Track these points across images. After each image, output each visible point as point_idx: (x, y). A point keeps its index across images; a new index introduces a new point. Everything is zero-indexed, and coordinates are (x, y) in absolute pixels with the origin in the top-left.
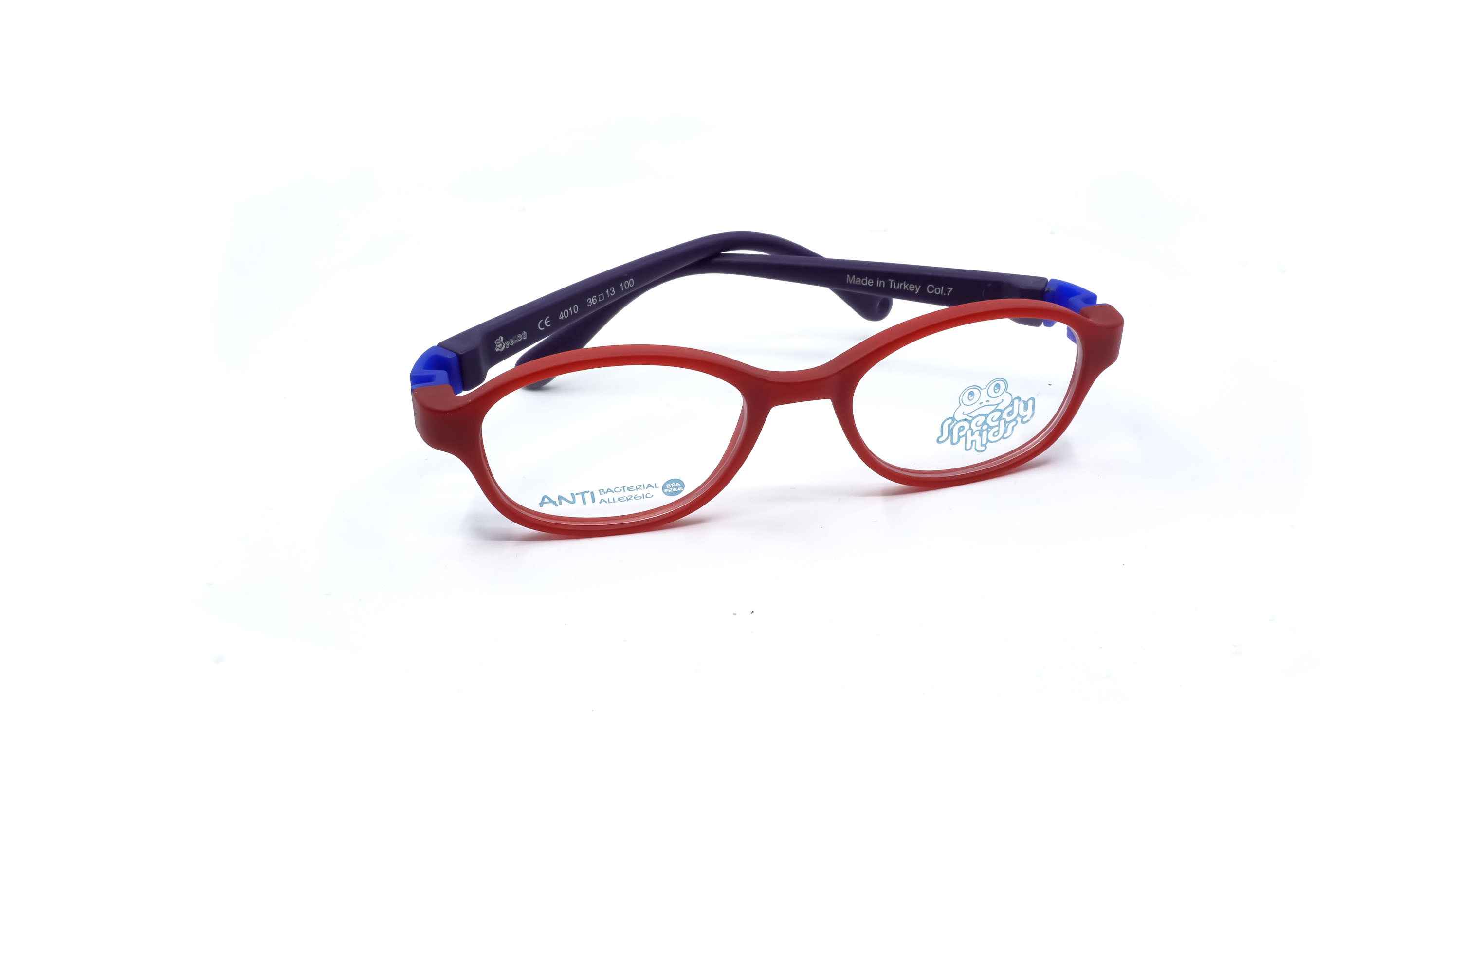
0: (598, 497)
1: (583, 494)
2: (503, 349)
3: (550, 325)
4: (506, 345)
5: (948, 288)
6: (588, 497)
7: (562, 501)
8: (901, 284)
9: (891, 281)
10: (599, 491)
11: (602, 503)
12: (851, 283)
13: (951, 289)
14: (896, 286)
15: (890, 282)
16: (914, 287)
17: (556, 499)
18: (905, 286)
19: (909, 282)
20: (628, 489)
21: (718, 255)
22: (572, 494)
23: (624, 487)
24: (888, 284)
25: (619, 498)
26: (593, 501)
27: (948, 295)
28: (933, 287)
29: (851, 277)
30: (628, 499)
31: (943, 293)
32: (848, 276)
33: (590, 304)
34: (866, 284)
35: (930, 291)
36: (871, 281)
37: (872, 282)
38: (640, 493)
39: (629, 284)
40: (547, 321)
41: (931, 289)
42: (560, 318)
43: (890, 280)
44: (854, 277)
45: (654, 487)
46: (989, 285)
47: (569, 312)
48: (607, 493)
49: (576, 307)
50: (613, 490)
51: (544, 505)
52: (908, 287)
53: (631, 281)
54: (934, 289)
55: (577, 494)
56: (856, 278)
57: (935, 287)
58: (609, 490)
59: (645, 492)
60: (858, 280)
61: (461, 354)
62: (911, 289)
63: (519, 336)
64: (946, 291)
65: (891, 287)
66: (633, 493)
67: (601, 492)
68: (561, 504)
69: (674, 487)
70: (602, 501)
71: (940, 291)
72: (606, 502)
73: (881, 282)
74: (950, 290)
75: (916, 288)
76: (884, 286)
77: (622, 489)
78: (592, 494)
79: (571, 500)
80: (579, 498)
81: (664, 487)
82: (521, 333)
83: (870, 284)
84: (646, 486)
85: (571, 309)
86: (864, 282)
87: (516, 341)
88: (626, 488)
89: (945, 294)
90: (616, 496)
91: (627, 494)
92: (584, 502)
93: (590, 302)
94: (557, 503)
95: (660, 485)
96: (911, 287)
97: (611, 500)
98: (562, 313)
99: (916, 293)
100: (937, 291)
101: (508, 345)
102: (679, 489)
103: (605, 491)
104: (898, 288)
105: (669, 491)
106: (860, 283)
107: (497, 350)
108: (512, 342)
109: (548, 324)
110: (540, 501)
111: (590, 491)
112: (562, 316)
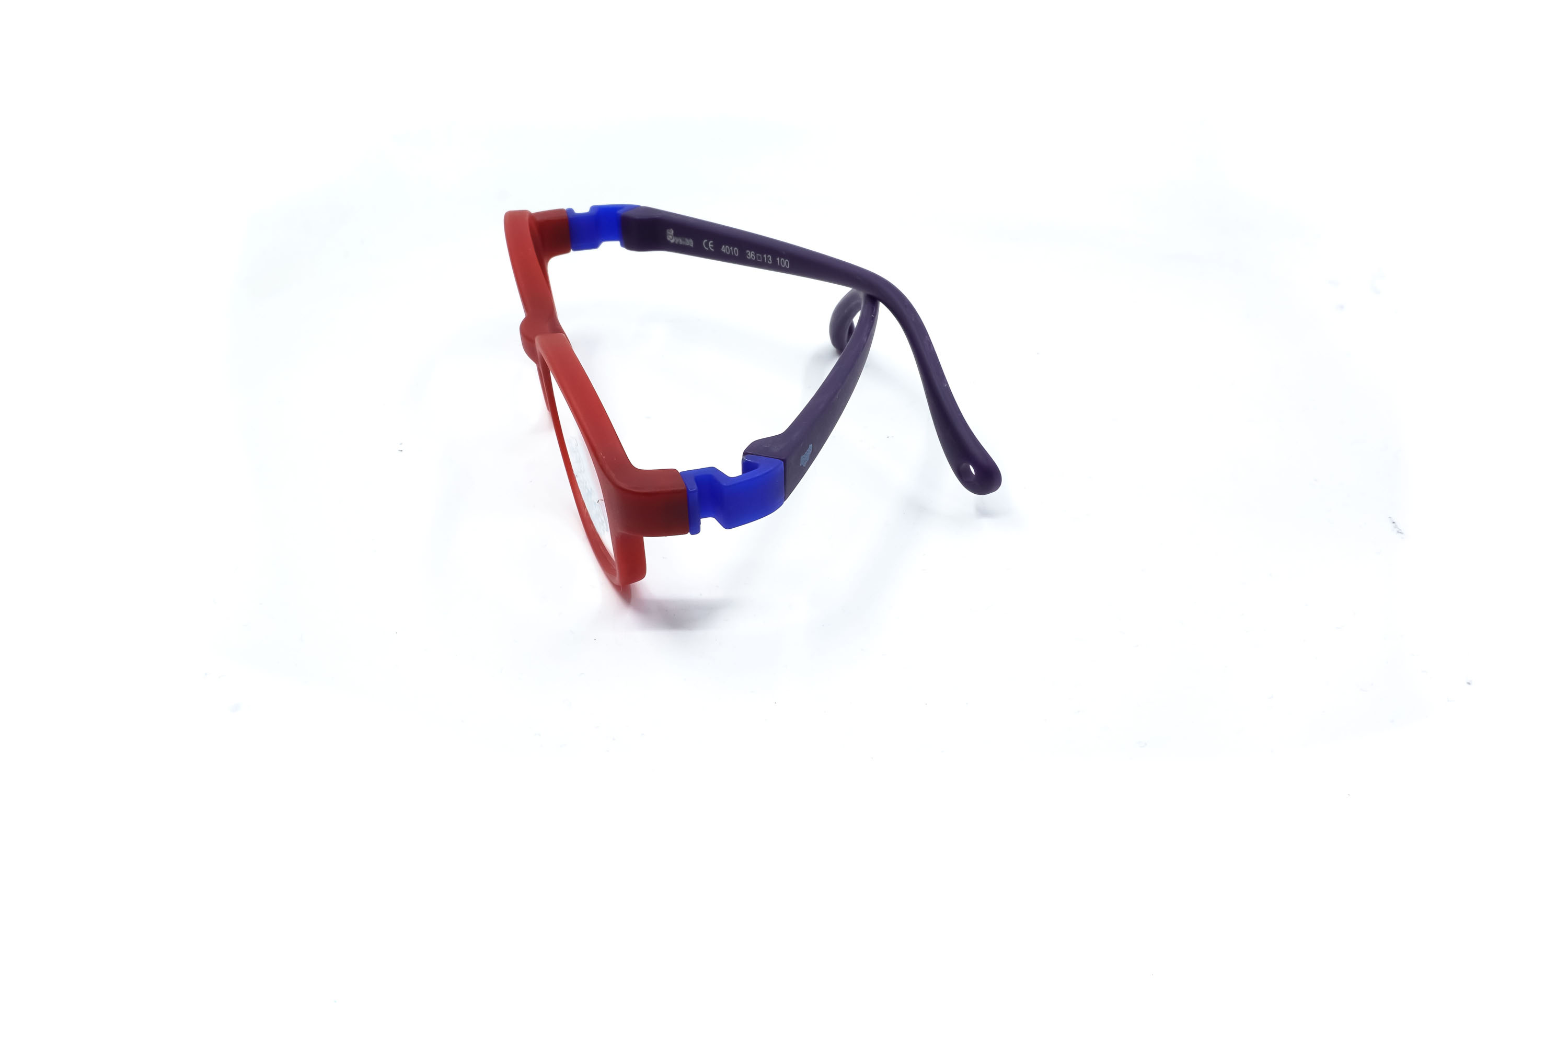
2: (672, 241)
3: (713, 250)
4: (675, 240)
33: (749, 256)
39: (785, 263)
40: (711, 244)
47: (730, 250)
49: (736, 250)
53: (787, 262)
63: (687, 240)
82: (689, 237)
85: (732, 248)
87: (684, 243)
93: (749, 254)
98: (724, 246)
107: (668, 239)
108: (679, 241)
109: (711, 247)
112: (724, 249)
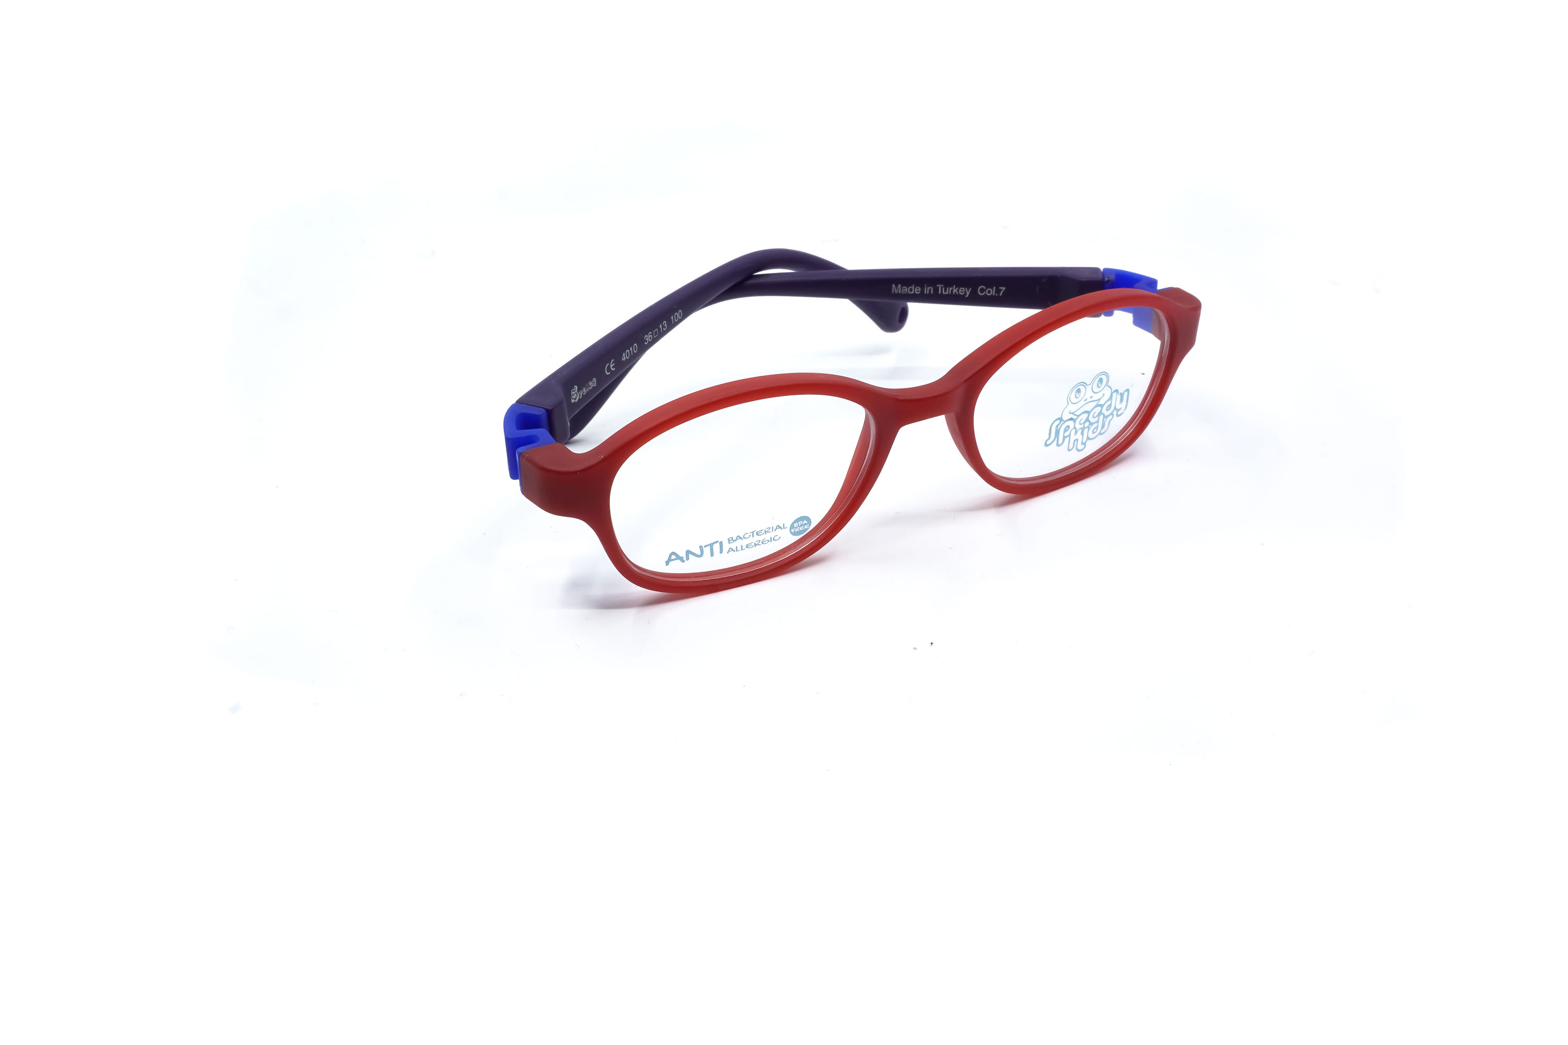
0: (726, 546)
1: (711, 545)
2: (577, 400)
3: (614, 369)
4: (580, 395)
5: (1001, 288)
6: (716, 547)
7: (690, 555)
8: (951, 289)
9: (940, 286)
10: (729, 539)
11: (730, 553)
12: (896, 292)
13: (1004, 288)
14: (945, 291)
15: (938, 287)
16: (964, 291)
17: (683, 554)
18: (955, 291)
19: (959, 286)
20: (757, 534)
21: (751, 277)
22: (701, 547)
23: (753, 532)
24: (936, 290)
25: (747, 545)
26: (721, 552)
27: (1001, 294)
28: (984, 288)
29: (896, 286)
30: (756, 545)
31: (995, 294)
32: (894, 286)
33: (646, 341)
34: (913, 292)
35: (982, 292)
36: (918, 289)
37: (920, 289)
38: (767, 537)
39: (678, 316)
40: (612, 364)
41: (982, 290)
42: (623, 360)
43: (938, 286)
44: (899, 286)
45: (783, 528)
46: (1044, 280)
47: (630, 351)
48: (737, 539)
49: (635, 346)
50: (742, 536)
51: (671, 563)
52: (958, 291)
53: (680, 313)
54: (985, 290)
55: (705, 546)
56: (902, 287)
57: (987, 289)
58: (739, 537)
59: (772, 534)
60: (905, 288)
61: (550, 408)
62: (962, 292)
63: (590, 383)
64: (998, 291)
65: (940, 292)
66: (761, 538)
67: (730, 540)
68: (688, 558)
69: (802, 525)
70: (731, 550)
71: (992, 292)
72: (734, 551)
73: (928, 288)
74: (1002, 289)
75: (965, 291)
76: (932, 293)
77: (751, 534)
78: (721, 543)
79: (699, 553)
80: (707, 550)
81: (792, 527)
82: (591, 380)
83: (917, 291)
84: (774, 529)
85: (631, 349)
86: (911, 290)
87: (588, 389)
88: (755, 533)
89: (997, 295)
90: (744, 542)
91: (756, 538)
92: (712, 554)
93: (647, 339)
94: (685, 559)
95: (788, 525)
96: (962, 291)
97: (739, 548)
98: (624, 354)
99: (967, 296)
100: (989, 292)
101: (581, 395)
102: (806, 527)
103: (734, 539)
104: (947, 293)
105: (796, 530)
106: (906, 292)
107: (573, 401)
108: (585, 391)
109: (613, 367)
110: (667, 560)
111: (719, 541)
112: (625, 357)
